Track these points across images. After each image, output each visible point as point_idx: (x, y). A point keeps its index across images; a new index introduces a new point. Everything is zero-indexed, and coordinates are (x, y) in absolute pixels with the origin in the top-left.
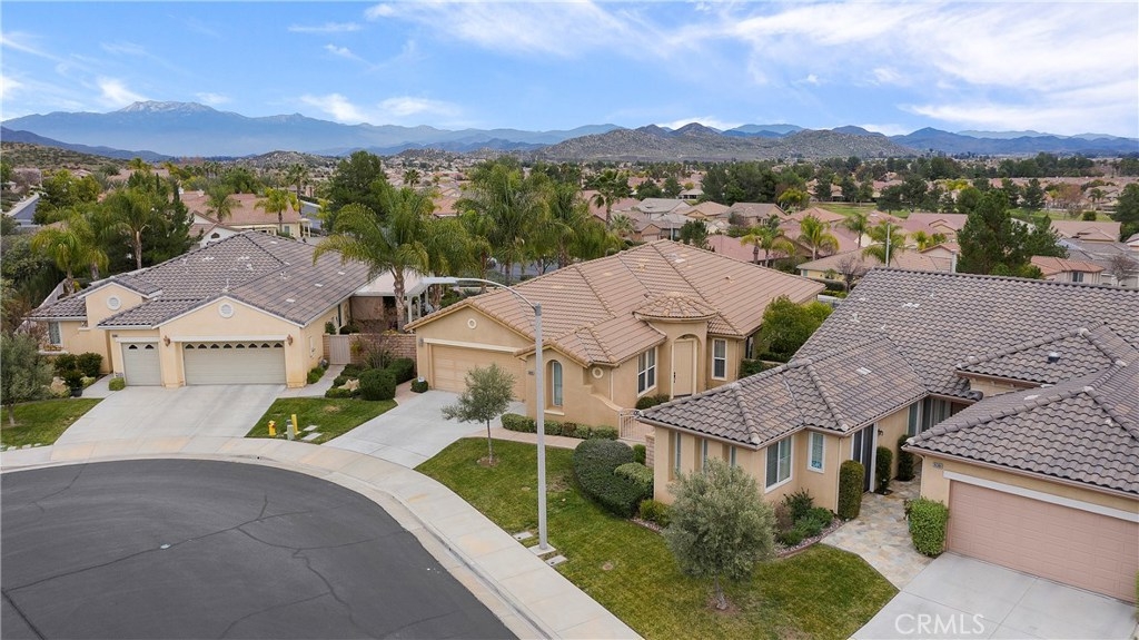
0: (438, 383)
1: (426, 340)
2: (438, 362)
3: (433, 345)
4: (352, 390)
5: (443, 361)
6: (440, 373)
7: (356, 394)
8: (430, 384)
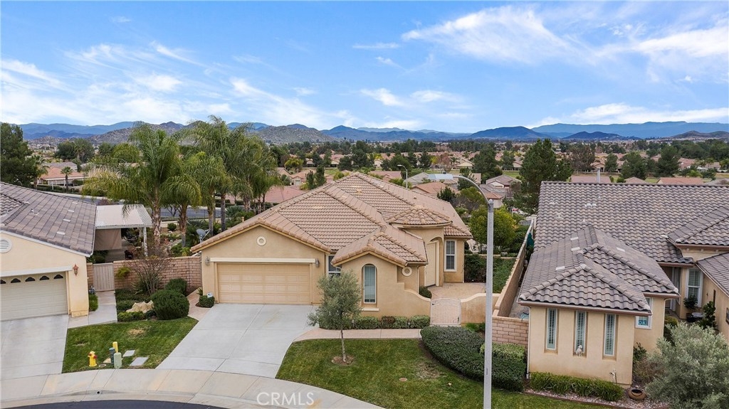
0: (223, 297)
1: (212, 260)
2: (224, 278)
3: (218, 264)
4: (145, 312)
5: (228, 277)
6: (224, 288)
7: (150, 315)
8: (216, 299)
